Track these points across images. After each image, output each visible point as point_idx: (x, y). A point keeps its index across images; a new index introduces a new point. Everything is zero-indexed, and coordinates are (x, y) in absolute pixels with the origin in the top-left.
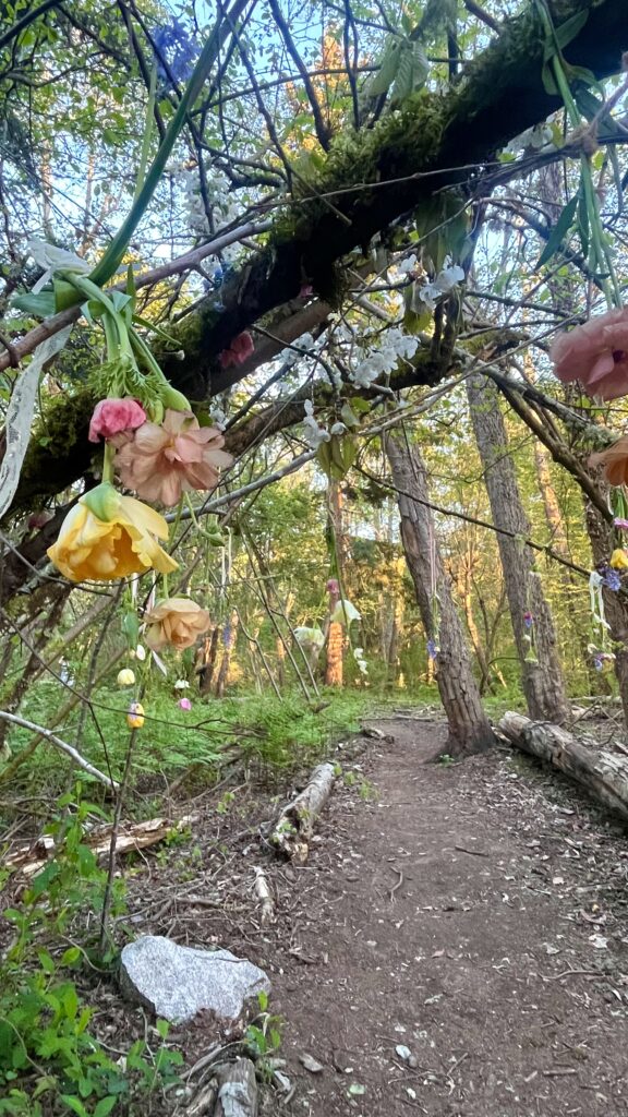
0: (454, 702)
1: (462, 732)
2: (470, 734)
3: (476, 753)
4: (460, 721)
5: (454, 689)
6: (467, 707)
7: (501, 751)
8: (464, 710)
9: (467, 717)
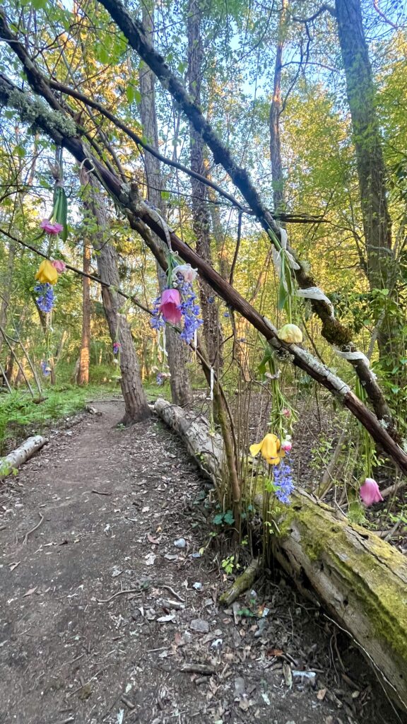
0: (129, 395)
1: (133, 410)
2: (136, 412)
3: (139, 422)
4: (131, 405)
5: (129, 387)
6: (136, 397)
7: (152, 420)
8: (134, 399)
9: (135, 402)
